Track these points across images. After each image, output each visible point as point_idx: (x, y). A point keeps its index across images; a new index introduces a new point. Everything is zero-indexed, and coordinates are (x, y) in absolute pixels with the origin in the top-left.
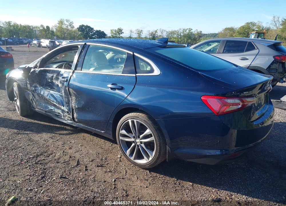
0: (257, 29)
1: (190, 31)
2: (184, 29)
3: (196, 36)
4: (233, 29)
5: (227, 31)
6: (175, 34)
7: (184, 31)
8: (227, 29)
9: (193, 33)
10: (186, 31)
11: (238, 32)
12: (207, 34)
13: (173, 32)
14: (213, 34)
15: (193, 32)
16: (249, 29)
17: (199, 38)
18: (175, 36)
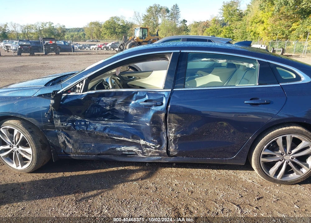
0: (122, 24)
1: (50, 25)
2: (43, 23)
3: (60, 32)
4: (99, 23)
5: (93, 26)
6: (32, 28)
7: (44, 25)
8: (92, 23)
9: (55, 28)
10: (45, 25)
11: (105, 26)
12: (69, 29)
13: (29, 26)
14: (77, 29)
15: (55, 26)
16: (114, 23)
17: (63, 33)
18: (33, 31)
